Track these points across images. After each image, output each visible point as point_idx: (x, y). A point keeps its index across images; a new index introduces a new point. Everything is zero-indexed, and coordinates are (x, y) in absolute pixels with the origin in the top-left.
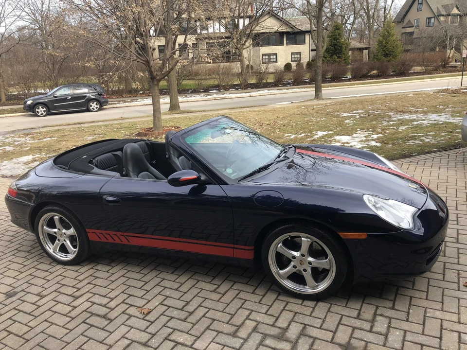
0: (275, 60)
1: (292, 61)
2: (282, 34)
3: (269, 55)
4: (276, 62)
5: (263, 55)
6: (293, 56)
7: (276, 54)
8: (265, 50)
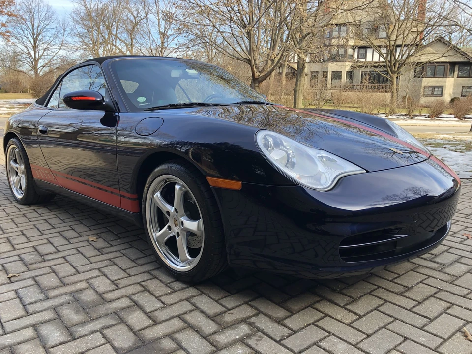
0: (440, 93)
1: (462, 96)
2: (453, 65)
3: (434, 87)
4: (441, 95)
5: (425, 87)
6: (464, 91)
7: (442, 87)
8: (428, 81)
